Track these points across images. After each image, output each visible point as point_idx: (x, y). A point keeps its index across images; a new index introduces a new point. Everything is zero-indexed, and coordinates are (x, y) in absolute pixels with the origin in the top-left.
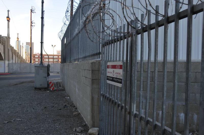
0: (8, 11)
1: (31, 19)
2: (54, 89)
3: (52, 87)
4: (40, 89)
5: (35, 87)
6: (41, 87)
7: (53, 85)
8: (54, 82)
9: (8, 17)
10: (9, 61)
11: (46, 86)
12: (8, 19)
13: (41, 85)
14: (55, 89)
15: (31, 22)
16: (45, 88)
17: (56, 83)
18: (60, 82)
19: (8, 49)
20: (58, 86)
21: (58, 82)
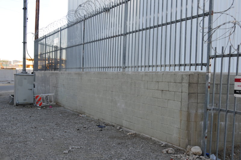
5: (17, 103)
7: (41, 100)
11: (32, 101)
13: (25, 100)
17: (45, 97)
18: (51, 95)
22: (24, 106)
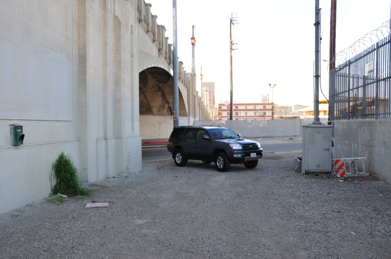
0: (193, 27)
1: (231, 37)
2: (345, 176)
3: (341, 171)
4: (316, 174)
5: (307, 170)
6: (319, 169)
7: (344, 167)
8: (345, 160)
9: (193, 38)
10: (195, 117)
11: (329, 169)
12: (193, 41)
13: (319, 166)
14: (347, 175)
15: (231, 42)
16: (327, 173)
17: (350, 162)
18: (361, 159)
19: (194, 96)
20: (356, 168)
21: (357, 160)
22: (316, 175)
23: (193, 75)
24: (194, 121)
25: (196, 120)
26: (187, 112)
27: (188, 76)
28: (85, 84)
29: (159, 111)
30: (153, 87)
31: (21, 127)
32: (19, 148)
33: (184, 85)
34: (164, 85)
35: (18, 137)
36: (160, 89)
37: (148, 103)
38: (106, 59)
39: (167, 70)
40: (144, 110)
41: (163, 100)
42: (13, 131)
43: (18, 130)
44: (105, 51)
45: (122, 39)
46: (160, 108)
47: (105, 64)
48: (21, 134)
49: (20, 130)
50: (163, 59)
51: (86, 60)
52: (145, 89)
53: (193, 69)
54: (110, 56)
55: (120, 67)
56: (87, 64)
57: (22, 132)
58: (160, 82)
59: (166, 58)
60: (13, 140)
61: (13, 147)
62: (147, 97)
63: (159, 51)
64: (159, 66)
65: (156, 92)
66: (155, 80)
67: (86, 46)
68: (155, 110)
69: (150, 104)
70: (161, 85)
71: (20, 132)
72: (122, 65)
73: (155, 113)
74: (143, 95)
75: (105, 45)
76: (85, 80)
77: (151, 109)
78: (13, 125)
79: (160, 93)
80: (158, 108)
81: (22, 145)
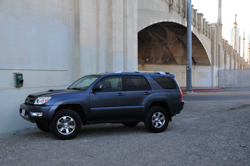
10: (219, 66)
19: (219, 45)
23: (219, 25)
24: (218, 70)
25: (221, 69)
26: (211, 61)
27: (212, 26)
28: (79, 42)
29: (182, 61)
30: (173, 39)
31: (21, 75)
32: (20, 89)
33: (206, 36)
34: (183, 37)
35: (19, 81)
36: (180, 41)
37: (171, 53)
38: (99, 21)
39: (181, 23)
40: (168, 60)
41: (184, 50)
42: (15, 77)
43: (19, 77)
44: (98, 15)
45: (113, 4)
46: (182, 59)
47: (98, 25)
48: (21, 79)
49: (21, 77)
50: (175, 13)
51: (79, 24)
52: (166, 41)
53: (220, 19)
54: (103, 19)
55: (112, 27)
56: (80, 27)
57: (22, 78)
58: (178, 34)
59: (179, 13)
60: (15, 84)
61: (15, 88)
62: (170, 48)
63: (170, 7)
64: (170, 21)
65: (176, 43)
66: (173, 32)
67: (79, 13)
68: (178, 60)
69: (173, 54)
70: (180, 37)
71: (21, 78)
72: (114, 26)
73: (178, 63)
74: (165, 47)
75: (98, 10)
76: (79, 39)
77: (175, 59)
78: (15, 73)
79: (181, 45)
80: (180, 58)
81: (22, 87)
